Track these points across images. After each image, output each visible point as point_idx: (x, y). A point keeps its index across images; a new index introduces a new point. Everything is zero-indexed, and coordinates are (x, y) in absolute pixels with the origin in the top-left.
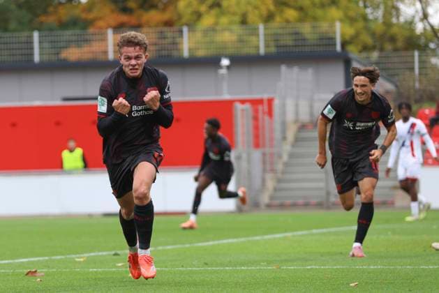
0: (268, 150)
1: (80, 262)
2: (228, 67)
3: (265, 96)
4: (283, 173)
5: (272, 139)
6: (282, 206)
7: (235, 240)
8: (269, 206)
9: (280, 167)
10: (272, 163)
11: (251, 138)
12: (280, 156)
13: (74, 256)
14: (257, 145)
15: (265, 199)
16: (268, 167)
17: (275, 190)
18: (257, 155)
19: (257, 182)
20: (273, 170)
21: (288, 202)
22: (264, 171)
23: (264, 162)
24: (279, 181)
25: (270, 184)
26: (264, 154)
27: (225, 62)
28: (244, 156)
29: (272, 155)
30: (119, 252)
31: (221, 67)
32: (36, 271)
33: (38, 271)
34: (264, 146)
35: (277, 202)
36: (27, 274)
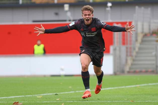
0: (129, 46)
1: (39, 98)
2: (111, 7)
3: (128, 21)
4: (136, 57)
5: (131, 41)
6: (135, 72)
7: (113, 88)
8: (129, 72)
9: (134, 54)
10: (131, 52)
11: (121, 40)
12: (134, 49)
13: (36, 95)
14: (124, 44)
15: (127, 69)
16: (129, 54)
17: (132, 64)
18: (124, 48)
19: (124, 61)
20: (131, 56)
21: (138, 70)
22: (127, 55)
23: (127, 52)
24: (134, 60)
25: (130, 62)
26: (127, 48)
27: (110, 4)
28: (118, 48)
29: (131, 48)
30: (58, 93)
31: (107, 7)
32: (18, 102)
33: (19, 102)
34: (127, 44)
35: (132, 70)
36: (14, 103)
